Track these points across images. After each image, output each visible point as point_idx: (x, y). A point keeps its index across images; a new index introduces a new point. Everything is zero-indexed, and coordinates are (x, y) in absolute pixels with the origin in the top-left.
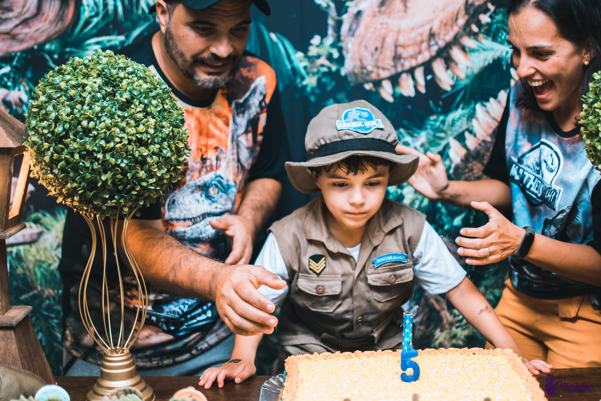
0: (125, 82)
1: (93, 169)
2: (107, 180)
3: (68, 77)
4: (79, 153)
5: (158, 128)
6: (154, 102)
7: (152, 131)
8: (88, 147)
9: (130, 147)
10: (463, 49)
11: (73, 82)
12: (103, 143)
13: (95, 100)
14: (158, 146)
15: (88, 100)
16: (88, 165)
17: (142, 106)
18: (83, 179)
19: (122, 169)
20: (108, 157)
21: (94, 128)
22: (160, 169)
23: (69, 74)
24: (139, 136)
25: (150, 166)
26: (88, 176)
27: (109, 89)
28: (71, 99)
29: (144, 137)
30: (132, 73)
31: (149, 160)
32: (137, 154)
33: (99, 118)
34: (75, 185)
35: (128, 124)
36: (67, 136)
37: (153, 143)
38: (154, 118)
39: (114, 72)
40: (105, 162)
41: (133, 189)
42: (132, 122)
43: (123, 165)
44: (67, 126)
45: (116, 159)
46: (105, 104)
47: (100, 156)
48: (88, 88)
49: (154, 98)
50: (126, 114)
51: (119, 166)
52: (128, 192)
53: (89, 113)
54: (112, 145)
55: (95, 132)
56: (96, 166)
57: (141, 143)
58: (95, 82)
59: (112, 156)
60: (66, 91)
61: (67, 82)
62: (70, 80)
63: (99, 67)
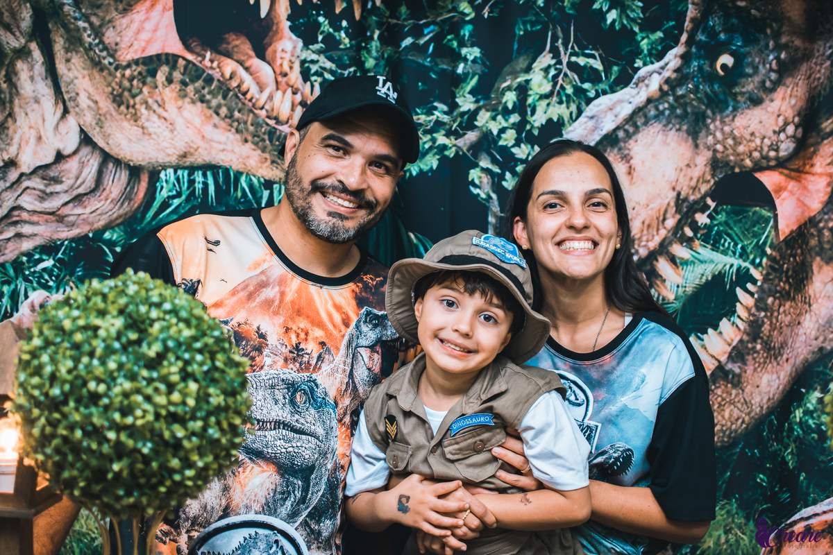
0: (157, 326)
1: (101, 453)
2: (121, 471)
3: (76, 313)
4: (83, 429)
5: (202, 398)
6: (199, 357)
7: (191, 402)
8: (96, 420)
9: (157, 425)
10: (673, 260)
11: (81, 322)
12: (117, 416)
13: (109, 351)
14: (199, 424)
15: (99, 351)
16: (94, 446)
17: (180, 364)
18: (86, 465)
19: (143, 456)
20: (123, 437)
21: (106, 395)
22: (201, 455)
23: (78, 308)
24: (172, 409)
25: (188, 452)
26: (94, 462)
27: (133, 336)
28: (76, 346)
29: (180, 410)
30: (169, 312)
31: (186, 444)
32: (167, 434)
33: (114, 379)
34: (75, 473)
35: (156, 390)
36: (65, 403)
37: (194, 418)
38: (196, 380)
39: (143, 309)
40: (118, 443)
41: (161, 483)
42: (162, 387)
43: (145, 451)
44: (67, 387)
45: (136, 441)
46: (124, 359)
47: (111, 435)
48: (102, 333)
49: (200, 351)
50: (155, 375)
51: (139, 451)
52: (154, 487)
53: (99, 371)
54: (129, 420)
55: (106, 401)
56: (106, 448)
57: (174, 418)
58: (113, 325)
59: (130, 436)
60: (72, 333)
61: (75, 319)
62: (79, 318)
63: (123, 301)
